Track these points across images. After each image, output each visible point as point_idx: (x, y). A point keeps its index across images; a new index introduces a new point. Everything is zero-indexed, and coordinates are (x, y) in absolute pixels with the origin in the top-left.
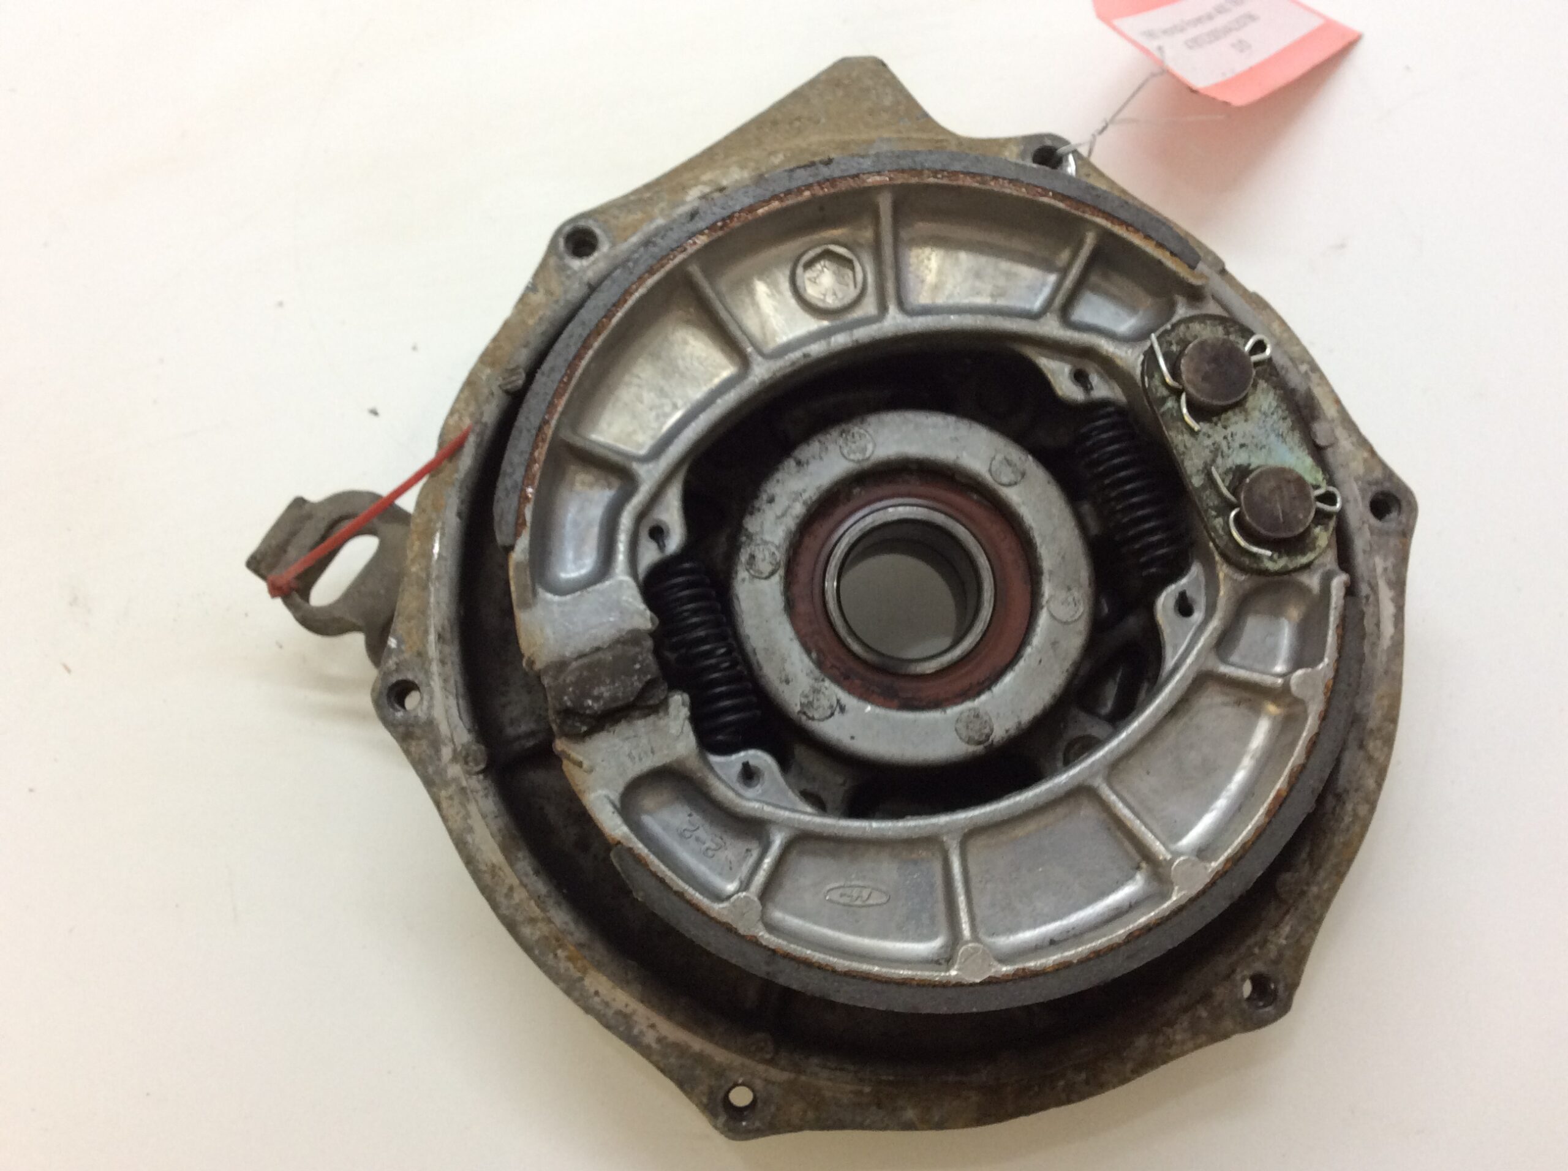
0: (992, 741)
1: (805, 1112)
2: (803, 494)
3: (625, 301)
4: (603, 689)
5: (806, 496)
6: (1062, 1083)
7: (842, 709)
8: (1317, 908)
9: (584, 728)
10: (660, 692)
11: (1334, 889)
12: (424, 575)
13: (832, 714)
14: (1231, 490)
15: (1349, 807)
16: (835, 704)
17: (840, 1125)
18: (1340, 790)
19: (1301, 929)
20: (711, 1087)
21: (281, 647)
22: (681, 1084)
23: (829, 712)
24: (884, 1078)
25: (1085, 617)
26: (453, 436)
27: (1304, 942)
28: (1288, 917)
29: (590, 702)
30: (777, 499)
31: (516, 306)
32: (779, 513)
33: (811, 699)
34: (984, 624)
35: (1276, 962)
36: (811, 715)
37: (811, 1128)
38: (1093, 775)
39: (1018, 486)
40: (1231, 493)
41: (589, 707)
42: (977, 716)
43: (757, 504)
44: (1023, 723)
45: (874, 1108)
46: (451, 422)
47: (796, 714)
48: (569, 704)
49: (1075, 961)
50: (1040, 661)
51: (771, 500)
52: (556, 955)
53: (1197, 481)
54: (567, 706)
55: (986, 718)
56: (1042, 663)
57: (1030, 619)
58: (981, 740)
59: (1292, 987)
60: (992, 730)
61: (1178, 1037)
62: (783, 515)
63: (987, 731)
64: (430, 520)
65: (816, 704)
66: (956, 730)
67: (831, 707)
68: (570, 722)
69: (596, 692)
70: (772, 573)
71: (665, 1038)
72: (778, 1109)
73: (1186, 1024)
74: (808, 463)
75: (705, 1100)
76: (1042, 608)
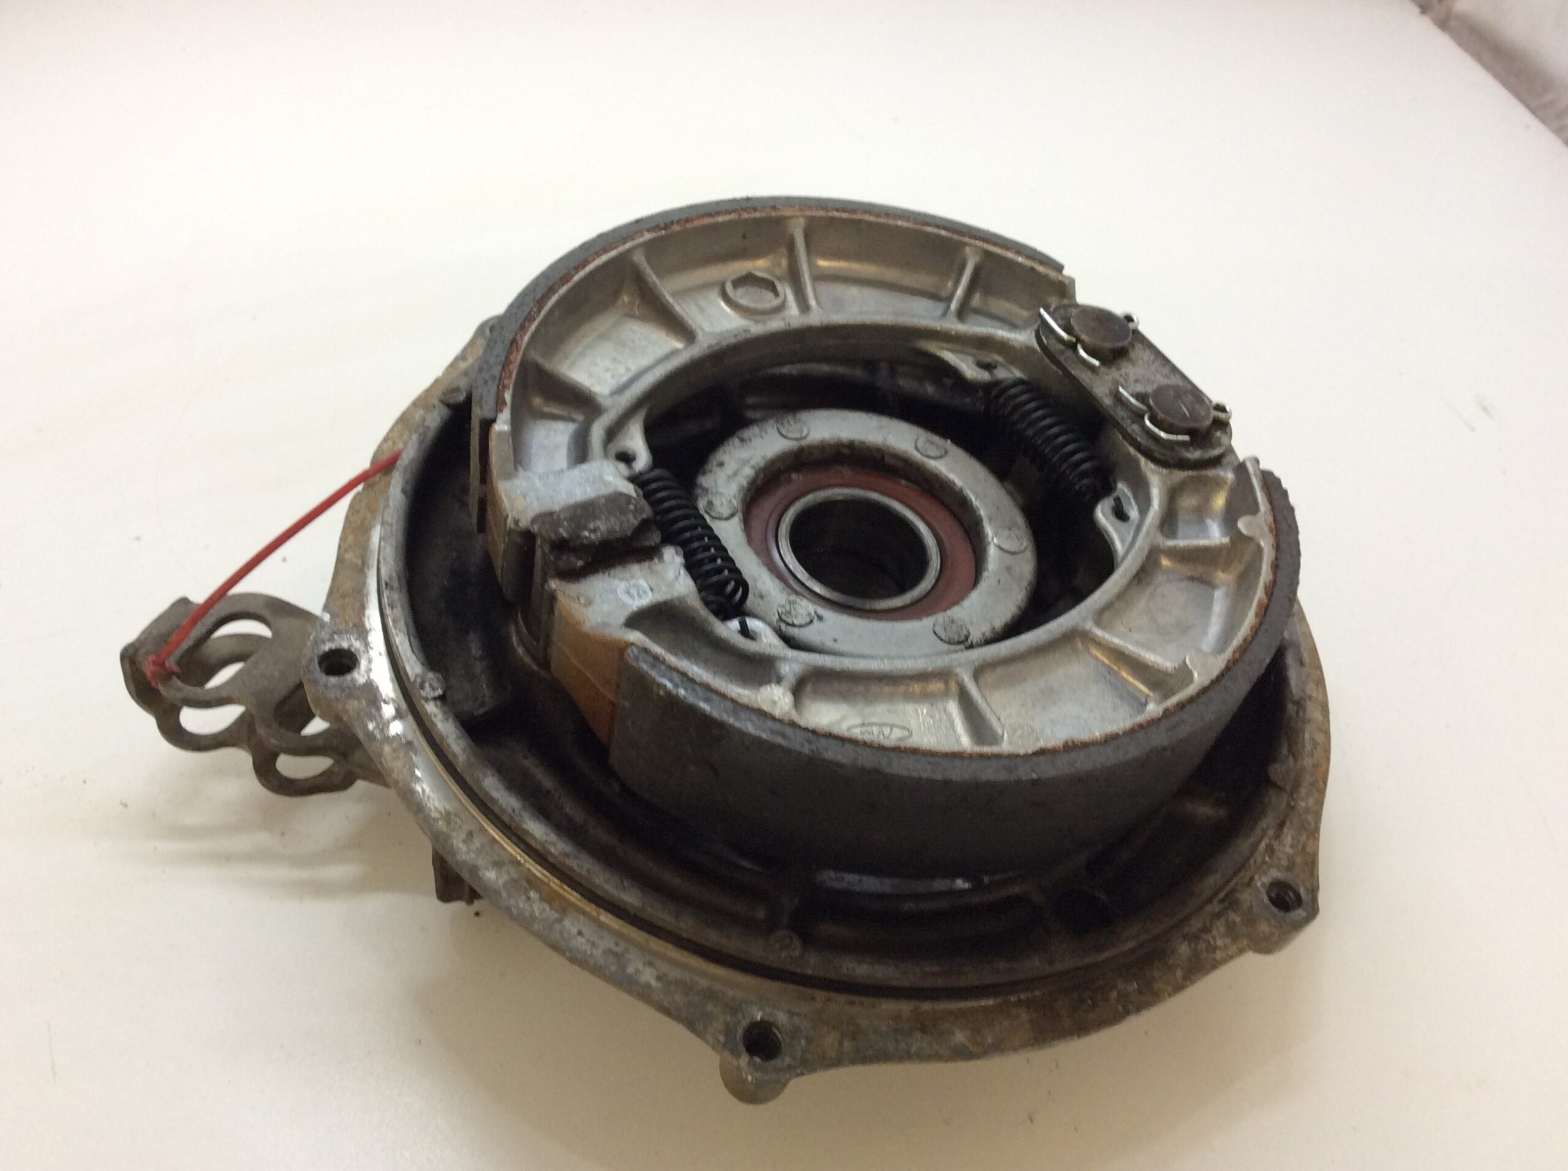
0: (972, 642)
1: (841, 1044)
2: (751, 462)
3: (584, 266)
4: (599, 523)
5: (753, 463)
6: (1114, 995)
7: (820, 618)
8: (1310, 818)
9: (580, 563)
10: (655, 537)
11: (1320, 803)
12: (360, 562)
13: (811, 622)
14: (1140, 399)
15: (1307, 736)
16: (813, 614)
17: (883, 1057)
18: (1296, 698)
19: (1303, 838)
20: (727, 1024)
21: (126, 806)
22: (690, 1025)
23: (808, 620)
24: (928, 969)
25: (1030, 548)
26: (385, 456)
27: (1309, 850)
28: (1285, 830)
29: (587, 533)
30: (726, 465)
31: (447, 369)
32: (730, 473)
33: (788, 609)
34: (936, 572)
35: (1290, 867)
36: (790, 622)
37: (853, 1062)
38: (1084, 620)
39: (943, 458)
40: (1140, 402)
41: (586, 537)
42: (953, 621)
43: (707, 467)
44: (996, 627)
45: (918, 1035)
46: (385, 446)
47: (775, 623)
48: (565, 535)
49: (1121, 733)
50: (999, 581)
51: (721, 464)
52: (529, 898)
53: (1108, 401)
54: (563, 537)
55: (960, 623)
56: (1001, 583)
57: (977, 566)
58: (961, 640)
59: (1314, 890)
60: (969, 633)
61: (1219, 943)
62: (735, 474)
63: (965, 632)
64: (364, 519)
65: (793, 612)
66: (935, 633)
67: (809, 614)
68: (564, 558)
69: (592, 526)
70: (732, 516)
71: (665, 975)
72: (809, 1041)
73: (1222, 929)
74: (750, 440)
75: (722, 1038)
76: (989, 544)
